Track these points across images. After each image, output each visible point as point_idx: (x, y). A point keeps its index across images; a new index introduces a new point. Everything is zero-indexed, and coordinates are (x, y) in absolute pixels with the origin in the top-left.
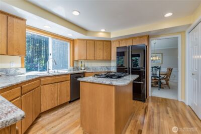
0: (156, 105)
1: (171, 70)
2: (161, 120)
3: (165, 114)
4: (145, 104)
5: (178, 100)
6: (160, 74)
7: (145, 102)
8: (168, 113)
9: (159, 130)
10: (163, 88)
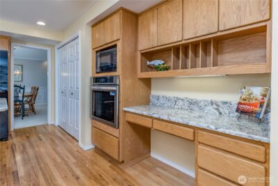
0: (24, 137)
1: (36, 89)
2: (37, 149)
3: (39, 142)
4: (8, 142)
5: (47, 124)
6: (23, 97)
7: (7, 140)
8: (41, 140)
9: (37, 159)
10: (27, 115)
